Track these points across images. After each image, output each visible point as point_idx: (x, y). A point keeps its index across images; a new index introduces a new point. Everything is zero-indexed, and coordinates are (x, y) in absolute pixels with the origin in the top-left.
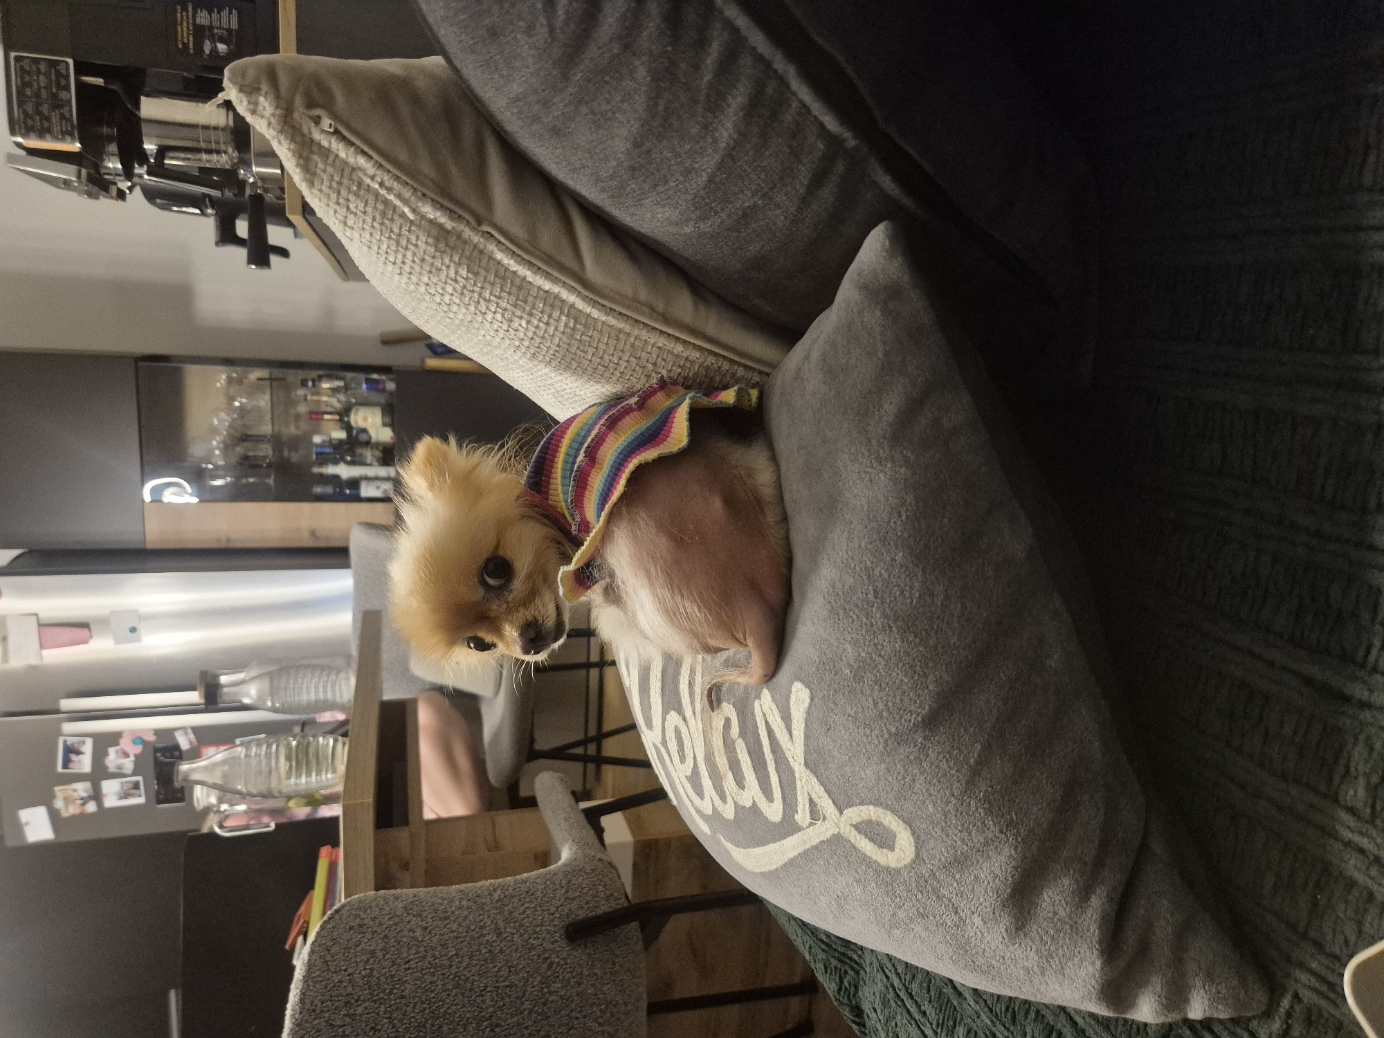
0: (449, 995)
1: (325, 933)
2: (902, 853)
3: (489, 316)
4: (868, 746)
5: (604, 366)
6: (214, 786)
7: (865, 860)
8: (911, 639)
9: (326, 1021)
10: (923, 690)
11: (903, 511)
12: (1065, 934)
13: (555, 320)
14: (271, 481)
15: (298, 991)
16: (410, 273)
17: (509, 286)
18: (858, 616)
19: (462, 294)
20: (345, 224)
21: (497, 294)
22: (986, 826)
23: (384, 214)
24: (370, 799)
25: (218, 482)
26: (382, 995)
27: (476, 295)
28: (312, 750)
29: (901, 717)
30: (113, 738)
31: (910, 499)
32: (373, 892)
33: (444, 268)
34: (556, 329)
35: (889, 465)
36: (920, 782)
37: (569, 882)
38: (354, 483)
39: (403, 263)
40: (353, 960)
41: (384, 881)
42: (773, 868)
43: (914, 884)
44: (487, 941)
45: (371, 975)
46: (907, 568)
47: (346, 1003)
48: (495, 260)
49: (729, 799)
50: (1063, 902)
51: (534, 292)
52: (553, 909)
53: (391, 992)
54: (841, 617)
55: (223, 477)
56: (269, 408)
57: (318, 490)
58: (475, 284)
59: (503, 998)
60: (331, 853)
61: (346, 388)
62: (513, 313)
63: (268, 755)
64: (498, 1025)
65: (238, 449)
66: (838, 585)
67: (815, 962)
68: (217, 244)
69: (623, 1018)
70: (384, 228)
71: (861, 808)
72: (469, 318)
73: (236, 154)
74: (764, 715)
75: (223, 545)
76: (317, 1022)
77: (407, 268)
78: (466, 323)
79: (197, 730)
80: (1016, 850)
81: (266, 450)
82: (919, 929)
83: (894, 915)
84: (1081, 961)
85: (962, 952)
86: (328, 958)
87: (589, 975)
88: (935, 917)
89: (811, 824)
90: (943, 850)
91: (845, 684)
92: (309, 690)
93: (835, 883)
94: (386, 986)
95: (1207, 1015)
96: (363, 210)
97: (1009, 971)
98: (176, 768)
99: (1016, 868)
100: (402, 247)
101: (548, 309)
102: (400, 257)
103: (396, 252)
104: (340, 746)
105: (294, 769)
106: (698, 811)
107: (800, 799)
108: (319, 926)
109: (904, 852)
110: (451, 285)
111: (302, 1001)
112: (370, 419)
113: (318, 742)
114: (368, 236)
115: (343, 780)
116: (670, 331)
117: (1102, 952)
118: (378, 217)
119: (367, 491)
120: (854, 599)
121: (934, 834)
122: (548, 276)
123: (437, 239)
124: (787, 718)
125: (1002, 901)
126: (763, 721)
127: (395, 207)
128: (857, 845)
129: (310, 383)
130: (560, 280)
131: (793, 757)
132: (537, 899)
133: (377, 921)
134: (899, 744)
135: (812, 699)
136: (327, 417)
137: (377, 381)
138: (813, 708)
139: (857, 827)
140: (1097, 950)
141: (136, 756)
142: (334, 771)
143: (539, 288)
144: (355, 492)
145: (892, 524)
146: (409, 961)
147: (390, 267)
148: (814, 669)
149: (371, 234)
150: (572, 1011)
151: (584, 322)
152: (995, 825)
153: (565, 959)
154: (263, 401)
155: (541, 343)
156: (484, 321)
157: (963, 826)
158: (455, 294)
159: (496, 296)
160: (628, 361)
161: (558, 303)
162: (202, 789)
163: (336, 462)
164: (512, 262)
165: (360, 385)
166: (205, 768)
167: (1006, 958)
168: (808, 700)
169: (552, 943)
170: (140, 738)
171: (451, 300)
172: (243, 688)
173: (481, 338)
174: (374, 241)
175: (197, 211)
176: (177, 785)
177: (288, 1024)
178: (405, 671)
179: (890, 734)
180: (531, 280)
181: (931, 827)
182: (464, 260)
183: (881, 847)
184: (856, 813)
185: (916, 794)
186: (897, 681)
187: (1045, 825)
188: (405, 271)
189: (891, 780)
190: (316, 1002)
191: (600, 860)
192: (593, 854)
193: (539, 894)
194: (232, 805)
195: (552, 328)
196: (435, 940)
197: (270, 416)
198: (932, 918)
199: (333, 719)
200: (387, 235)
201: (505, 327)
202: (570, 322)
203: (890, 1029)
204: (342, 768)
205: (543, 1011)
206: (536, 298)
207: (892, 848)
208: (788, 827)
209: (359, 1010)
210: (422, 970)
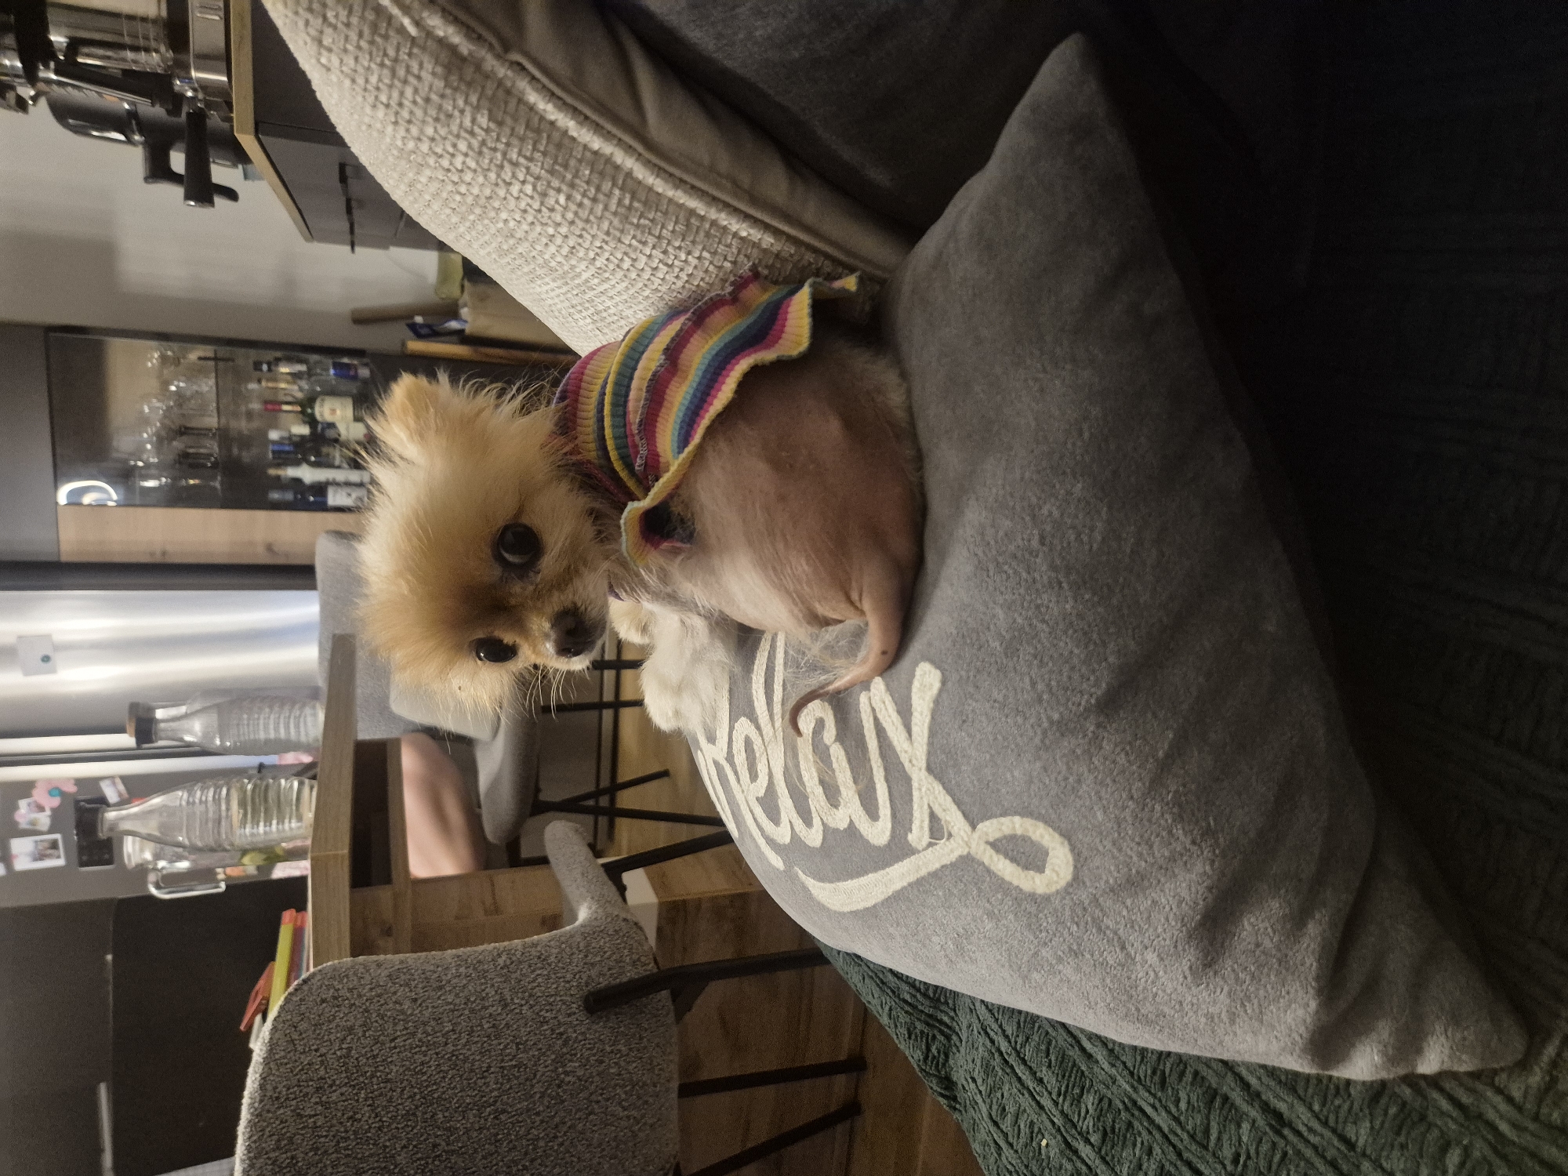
0: (444, 1077)
1: (290, 1007)
2: (1054, 876)
3: (515, 189)
4: (1019, 739)
5: (666, 264)
6: (148, 838)
7: (1003, 886)
8: (1087, 597)
9: (292, 1111)
10: (1100, 664)
11: (1085, 426)
12: (1270, 970)
13: (606, 195)
14: (217, 485)
15: (258, 1075)
16: (409, 122)
17: (544, 142)
18: (1015, 572)
19: (480, 153)
20: (320, 42)
21: (528, 154)
22: (1173, 836)
23: (374, 28)
24: (345, 851)
25: (151, 483)
26: (361, 1079)
27: (499, 155)
28: (271, 794)
29: (1068, 700)
30: (25, 788)
31: (1095, 411)
32: (349, 959)
33: (456, 113)
34: (606, 208)
35: (1068, 367)
36: (1088, 782)
37: (588, 945)
38: (320, 489)
39: (400, 105)
40: (326, 1038)
41: (361, 946)
42: (869, 904)
43: (1068, 913)
44: (491, 1015)
45: (348, 1056)
46: (1088, 503)
47: (318, 1089)
48: (526, 104)
49: (816, 821)
50: (1269, 930)
51: (578, 153)
52: (569, 976)
53: (372, 1077)
54: (991, 574)
55: (158, 478)
56: (213, 396)
57: (275, 496)
58: (498, 140)
59: (509, 1080)
60: (296, 918)
61: (310, 374)
62: (549, 183)
63: (217, 801)
64: (504, 1111)
65: (175, 443)
66: (990, 532)
67: (896, 1026)
68: (146, 179)
69: (651, 1100)
70: (374, 50)
71: (1003, 819)
72: (487, 192)
73: (170, 54)
74: (873, 710)
75: (158, 559)
76: (282, 1111)
77: (405, 114)
78: (483, 201)
79: (126, 779)
80: (1212, 862)
81: (212, 447)
82: (1068, 971)
83: (1036, 954)
84: (1290, 1002)
85: (1124, 998)
86: (295, 1036)
87: (612, 1052)
88: (1092, 955)
89: (930, 845)
90: (1112, 868)
91: (993, 660)
92: (268, 725)
93: (956, 918)
94: (367, 1069)
95: (1446, 1067)
96: (345, 21)
97: (1186, 1020)
98: (100, 816)
99: (1210, 889)
100: (399, 80)
101: (595, 179)
102: (395, 94)
103: (391, 86)
104: (306, 790)
105: (249, 816)
106: (770, 841)
107: (916, 814)
108: (282, 999)
109: (1058, 875)
110: (465, 139)
111: (262, 1087)
112: (338, 412)
113: (280, 785)
114: (352, 62)
115: (311, 830)
116: (758, 215)
117: (1320, 992)
118: (367, 31)
119: (335, 498)
120: (1012, 548)
121: (1101, 848)
122: (598, 129)
123: (448, 69)
124: (905, 712)
125: (1188, 931)
126: (871, 719)
127: (390, 18)
128: (993, 868)
129: (265, 367)
130: (614, 136)
131: (910, 761)
132: (550, 965)
133: (355, 992)
134: (1062, 735)
135: (944, 682)
136: (286, 407)
137: (348, 366)
138: (945, 696)
139: (995, 845)
140: (1313, 988)
141: (53, 810)
142: (300, 818)
143: (585, 147)
144: (319, 499)
145: (1069, 446)
146: (396, 1038)
147: (381, 112)
148: (949, 644)
149: (356, 59)
150: (591, 1094)
151: (643, 199)
152: (1185, 834)
153: (583, 1033)
154: (207, 386)
155: (583, 229)
156: (508, 196)
157: (1142, 837)
158: (471, 153)
159: (526, 158)
160: (699, 258)
161: (609, 169)
162: (134, 843)
163: (297, 463)
164: (550, 107)
165: (327, 370)
166: (136, 816)
167: (1184, 1005)
168: (937, 685)
169: (569, 1015)
170: (57, 788)
171: (464, 163)
172: (185, 724)
173: (501, 225)
174: (360, 70)
175: (122, 137)
176: (102, 835)
177: (245, 1114)
178: (383, 708)
179: (1051, 722)
180: (575, 134)
181: (1098, 840)
182: (485, 103)
183: (1026, 867)
184: (993, 828)
185: (1080, 798)
186: (1066, 653)
187: (1252, 834)
188: (402, 118)
189: (1047, 782)
190: (280, 1087)
191: (625, 920)
192: (616, 913)
193: (552, 959)
194: (171, 861)
195: (601, 206)
196: (427, 1014)
197: (214, 405)
198: (1088, 956)
199: (296, 762)
200: (378, 60)
201: (536, 205)
202: (624, 197)
203: (994, 1101)
204: (309, 816)
205: (558, 1094)
206: (580, 161)
207: (1041, 869)
208: (898, 849)
209: (334, 1097)
210: (411, 1048)
